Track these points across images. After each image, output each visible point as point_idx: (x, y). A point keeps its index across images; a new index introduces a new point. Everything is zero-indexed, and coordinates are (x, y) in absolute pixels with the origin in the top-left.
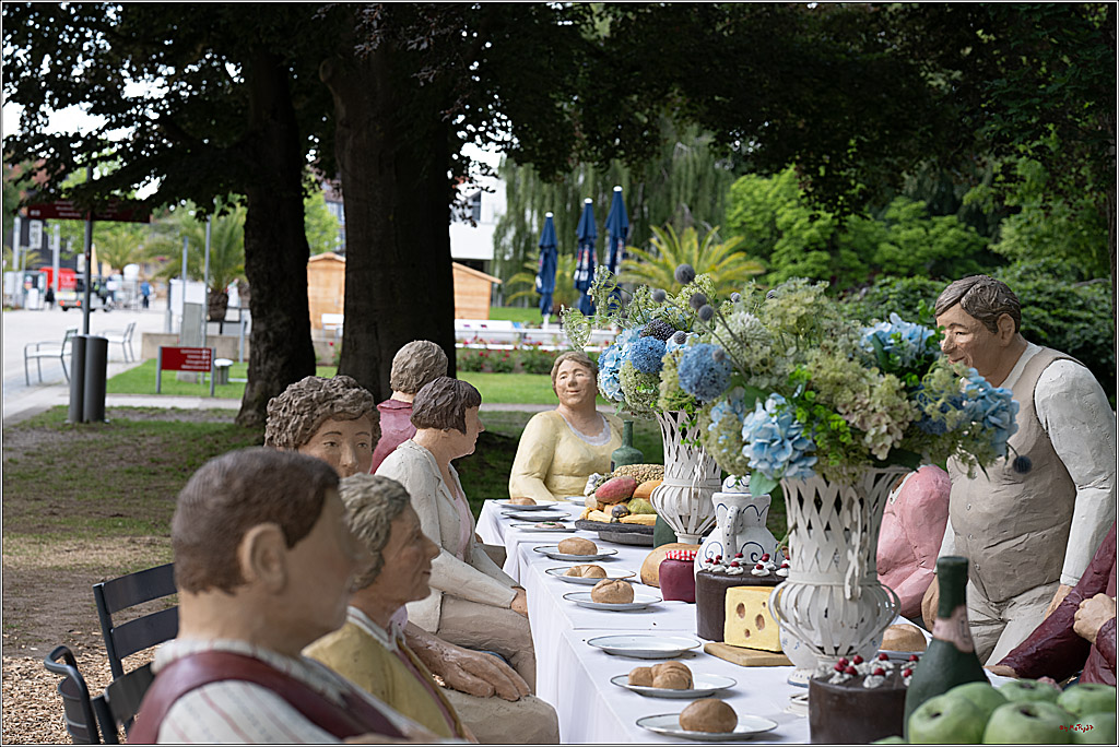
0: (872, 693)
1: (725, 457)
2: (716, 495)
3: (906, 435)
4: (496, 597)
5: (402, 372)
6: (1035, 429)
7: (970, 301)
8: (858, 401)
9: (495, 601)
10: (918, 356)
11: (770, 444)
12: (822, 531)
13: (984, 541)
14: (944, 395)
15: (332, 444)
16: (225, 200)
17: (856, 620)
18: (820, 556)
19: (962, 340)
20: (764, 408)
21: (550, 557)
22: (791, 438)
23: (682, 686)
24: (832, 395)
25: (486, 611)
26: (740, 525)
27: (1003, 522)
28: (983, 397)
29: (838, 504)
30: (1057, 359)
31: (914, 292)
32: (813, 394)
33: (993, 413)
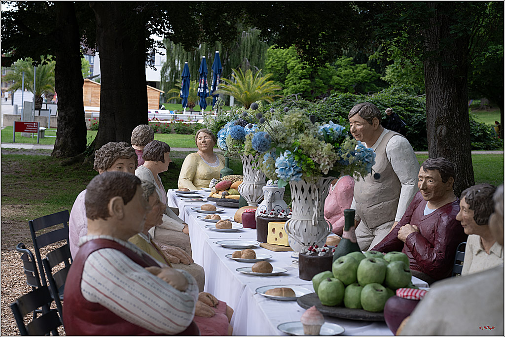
0: (321, 258)
1: (269, 173)
2: (264, 187)
3: (335, 165)
4: (176, 228)
5: (136, 137)
6: (386, 162)
7: (362, 112)
8: (317, 153)
9: (176, 229)
10: (339, 137)
11: (285, 169)
12: (304, 200)
13: (367, 205)
14: (348, 151)
15: (120, 168)
16: (45, 58)
17: (316, 233)
18: (303, 210)
19: (359, 127)
20: (283, 156)
21: (198, 212)
22: (293, 167)
23: (252, 258)
24: (308, 151)
25: (173, 233)
26: (273, 199)
27: (374, 198)
28: (363, 152)
29: (310, 191)
30: (395, 135)
31: (346, 99)
32: (301, 150)
33: (366, 157)
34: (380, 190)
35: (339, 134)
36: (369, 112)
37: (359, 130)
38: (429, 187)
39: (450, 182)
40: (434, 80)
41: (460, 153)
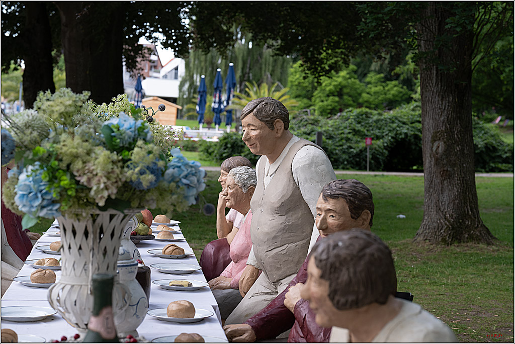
3: (120, 190)
4: (8, 275)
6: (292, 185)
7: (258, 111)
8: (87, 168)
11: (29, 195)
12: (77, 250)
13: (265, 247)
18: (75, 266)
19: (254, 133)
20: (26, 171)
21: (44, 252)
22: (41, 192)
24: (70, 164)
27: (275, 237)
29: (86, 234)
30: (305, 145)
32: (57, 163)
33: (185, 177)
34: (283, 226)
35: (133, 136)
36: (269, 111)
37: (254, 137)
38: (330, 226)
39: (364, 217)
40: (430, 86)
41: (461, 174)
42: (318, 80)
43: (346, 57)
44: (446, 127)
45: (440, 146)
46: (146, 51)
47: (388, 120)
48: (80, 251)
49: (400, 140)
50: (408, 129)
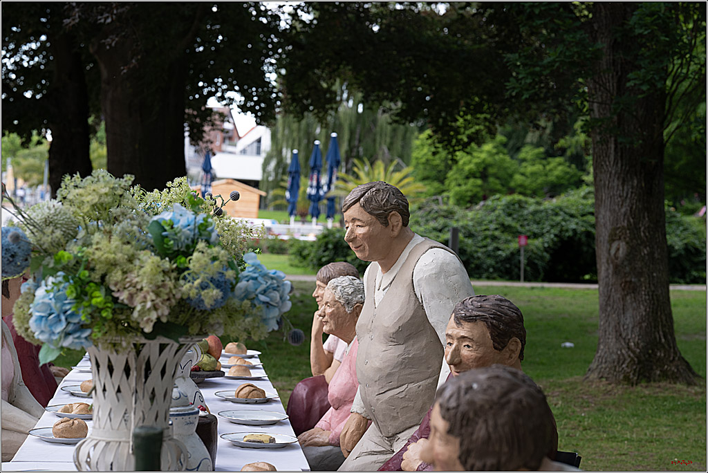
4: (23, 426)
6: (413, 302)
7: (366, 201)
8: (128, 280)
10: (193, 241)
11: (49, 317)
12: (114, 393)
13: (376, 389)
14: (202, 275)
19: (360, 231)
20: (46, 285)
22: (65, 313)
24: (105, 274)
25: (14, 437)
27: (389, 375)
29: (127, 370)
30: (432, 248)
32: (87, 273)
33: (263, 292)
34: (400, 359)
35: (192, 236)
36: (382, 201)
37: (361, 236)
38: (464, 360)
39: (512, 347)
40: (607, 166)
41: (650, 287)
42: (452, 156)
43: (491, 126)
44: (629, 221)
45: (621, 248)
46: (217, 117)
47: (550, 212)
48: (119, 394)
49: (566, 239)
50: (577, 224)
